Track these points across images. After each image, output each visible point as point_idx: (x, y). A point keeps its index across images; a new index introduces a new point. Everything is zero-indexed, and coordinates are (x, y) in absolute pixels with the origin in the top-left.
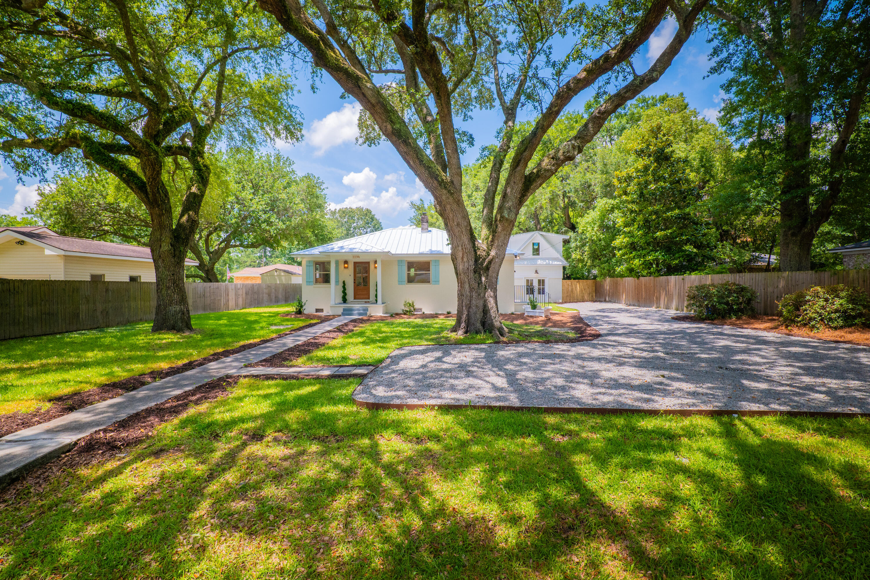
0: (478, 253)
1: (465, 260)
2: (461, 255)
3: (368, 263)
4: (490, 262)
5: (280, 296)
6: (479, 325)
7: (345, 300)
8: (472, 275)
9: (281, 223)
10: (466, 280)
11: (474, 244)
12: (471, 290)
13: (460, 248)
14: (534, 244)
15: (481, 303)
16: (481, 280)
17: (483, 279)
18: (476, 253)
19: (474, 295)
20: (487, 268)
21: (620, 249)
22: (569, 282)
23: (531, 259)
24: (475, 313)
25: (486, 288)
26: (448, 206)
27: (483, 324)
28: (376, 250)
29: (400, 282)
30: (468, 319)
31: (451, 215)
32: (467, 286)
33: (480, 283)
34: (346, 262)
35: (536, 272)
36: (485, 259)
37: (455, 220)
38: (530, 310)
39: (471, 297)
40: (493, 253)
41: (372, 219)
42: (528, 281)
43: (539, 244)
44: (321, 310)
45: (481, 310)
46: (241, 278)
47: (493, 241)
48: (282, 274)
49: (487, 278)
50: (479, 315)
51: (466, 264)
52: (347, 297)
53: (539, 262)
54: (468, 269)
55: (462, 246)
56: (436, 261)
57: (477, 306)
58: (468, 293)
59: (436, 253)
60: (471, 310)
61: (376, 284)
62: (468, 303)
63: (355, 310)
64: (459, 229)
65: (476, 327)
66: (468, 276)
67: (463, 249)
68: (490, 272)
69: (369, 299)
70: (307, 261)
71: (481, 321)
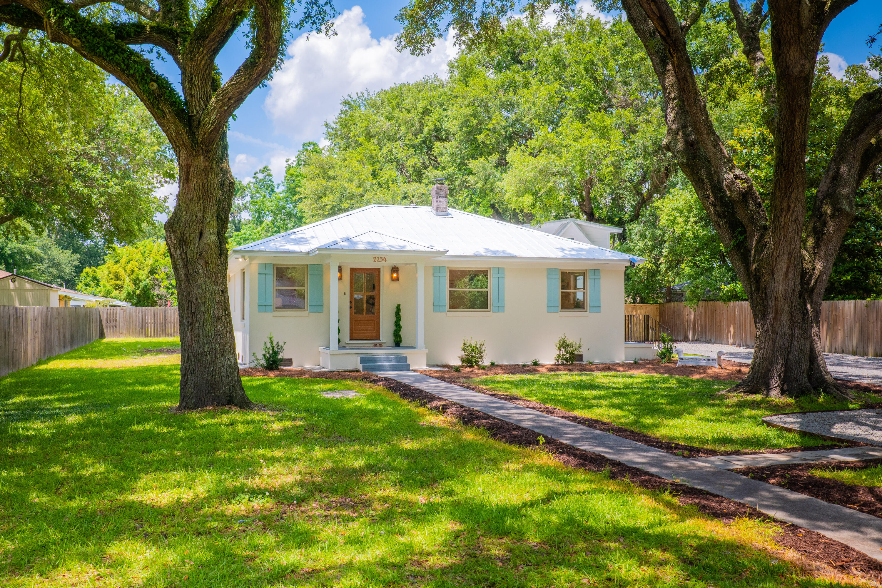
0: (804, 266)
1: (791, 276)
2: (784, 268)
4: (816, 281)
6: (804, 380)
8: (797, 301)
10: (786, 308)
12: (792, 324)
13: (785, 257)
16: (806, 309)
17: (809, 307)
18: (802, 264)
19: (797, 332)
20: (813, 290)
24: (799, 362)
25: (811, 322)
27: (811, 378)
29: (437, 307)
30: (786, 372)
33: (805, 313)
34: (340, 269)
36: (811, 276)
39: (792, 335)
40: (820, 266)
44: (288, 362)
45: (807, 357)
48: (28, 285)
49: (812, 306)
50: (805, 366)
51: (791, 284)
54: (794, 290)
55: (790, 254)
56: (500, 270)
57: (801, 350)
58: (787, 330)
59: (501, 254)
60: (790, 357)
61: (395, 310)
62: (787, 345)
63: (380, 360)
64: (794, 227)
65: (801, 384)
66: (792, 302)
67: (789, 259)
68: (815, 295)
69: (379, 339)
70: (260, 265)
71: (808, 374)
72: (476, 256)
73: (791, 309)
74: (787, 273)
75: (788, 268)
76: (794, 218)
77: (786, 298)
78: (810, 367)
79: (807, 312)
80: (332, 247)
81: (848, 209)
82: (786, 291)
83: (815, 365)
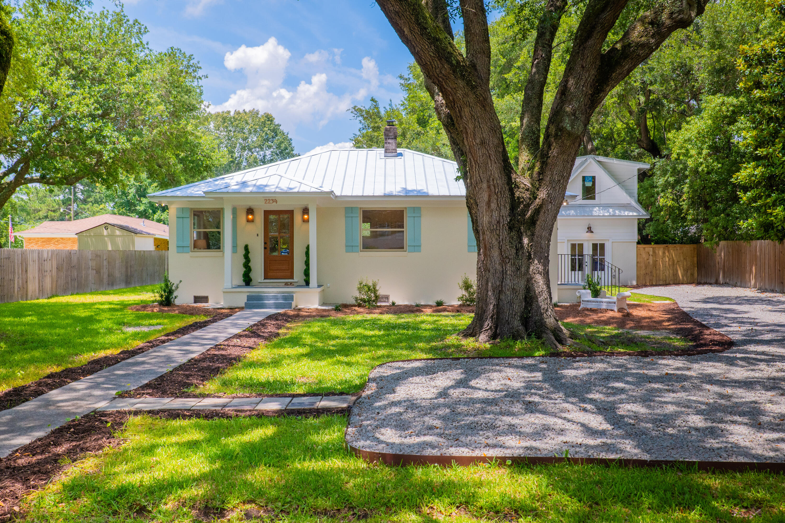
0: (517, 194)
1: (493, 206)
2: (486, 198)
3: (291, 213)
4: (537, 211)
5: (117, 274)
6: (517, 323)
7: (248, 281)
8: (505, 233)
9: (123, 139)
10: (495, 243)
11: (510, 178)
12: (504, 260)
13: (485, 185)
14: (584, 179)
15: (522, 284)
16: (521, 242)
17: (526, 241)
18: (512, 194)
19: (509, 269)
20: (533, 222)
21: (745, 189)
22: (649, 248)
23: (581, 206)
24: (511, 303)
25: (529, 257)
26: (466, 110)
27: (525, 321)
28: (307, 189)
29: (350, 248)
30: (498, 313)
31: (471, 126)
32: (495, 253)
33: (519, 248)
34: (250, 211)
35: (590, 230)
36: (528, 206)
37: (478, 135)
38: (590, 298)
39: (504, 273)
40: (542, 194)
41: (275, 131)
42: (573, 246)
43: (594, 178)
44: (205, 299)
45: (521, 296)
46: (37, 240)
47: (541, 172)
48: (118, 232)
49: (531, 240)
50: (518, 307)
51: (495, 214)
52: (252, 275)
53: (597, 211)
54: (498, 222)
55: (488, 181)
56: (417, 210)
57: (514, 289)
58: (498, 267)
59: (415, 194)
60: (502, 297)
61: (305, 250)
62: (498, 283)
63: (268, 298)
64: (484, 151)
65: (513, 328)
66: (499, 235)
67: (489, 187)
68: (538, 228)
69: (293, 278)
70: (178, 209)
71: (521, 317)
72: (385, 196)
73: (499, 242)
74: (489, 203)
75: (490, 196)
76: (478, 141)
77: (492, 231)
78: (526, 308)
79: (522, 247)
80: (217, 191)
81: (569, 128)
82: (490, 223)
83: (534, 306)
